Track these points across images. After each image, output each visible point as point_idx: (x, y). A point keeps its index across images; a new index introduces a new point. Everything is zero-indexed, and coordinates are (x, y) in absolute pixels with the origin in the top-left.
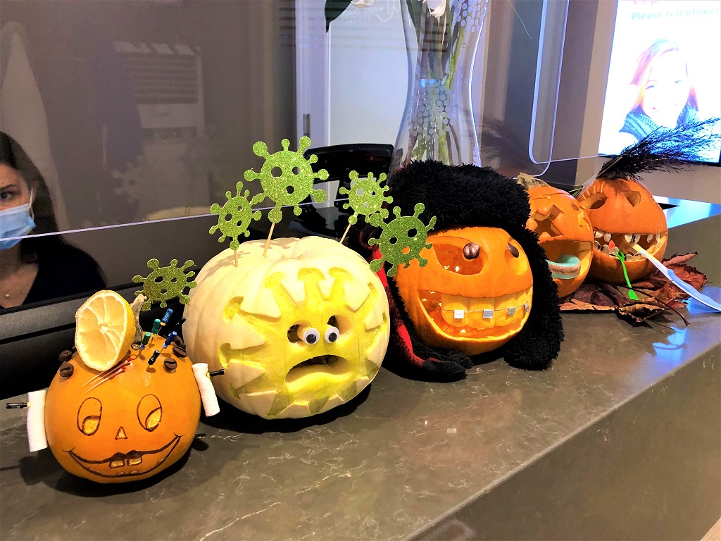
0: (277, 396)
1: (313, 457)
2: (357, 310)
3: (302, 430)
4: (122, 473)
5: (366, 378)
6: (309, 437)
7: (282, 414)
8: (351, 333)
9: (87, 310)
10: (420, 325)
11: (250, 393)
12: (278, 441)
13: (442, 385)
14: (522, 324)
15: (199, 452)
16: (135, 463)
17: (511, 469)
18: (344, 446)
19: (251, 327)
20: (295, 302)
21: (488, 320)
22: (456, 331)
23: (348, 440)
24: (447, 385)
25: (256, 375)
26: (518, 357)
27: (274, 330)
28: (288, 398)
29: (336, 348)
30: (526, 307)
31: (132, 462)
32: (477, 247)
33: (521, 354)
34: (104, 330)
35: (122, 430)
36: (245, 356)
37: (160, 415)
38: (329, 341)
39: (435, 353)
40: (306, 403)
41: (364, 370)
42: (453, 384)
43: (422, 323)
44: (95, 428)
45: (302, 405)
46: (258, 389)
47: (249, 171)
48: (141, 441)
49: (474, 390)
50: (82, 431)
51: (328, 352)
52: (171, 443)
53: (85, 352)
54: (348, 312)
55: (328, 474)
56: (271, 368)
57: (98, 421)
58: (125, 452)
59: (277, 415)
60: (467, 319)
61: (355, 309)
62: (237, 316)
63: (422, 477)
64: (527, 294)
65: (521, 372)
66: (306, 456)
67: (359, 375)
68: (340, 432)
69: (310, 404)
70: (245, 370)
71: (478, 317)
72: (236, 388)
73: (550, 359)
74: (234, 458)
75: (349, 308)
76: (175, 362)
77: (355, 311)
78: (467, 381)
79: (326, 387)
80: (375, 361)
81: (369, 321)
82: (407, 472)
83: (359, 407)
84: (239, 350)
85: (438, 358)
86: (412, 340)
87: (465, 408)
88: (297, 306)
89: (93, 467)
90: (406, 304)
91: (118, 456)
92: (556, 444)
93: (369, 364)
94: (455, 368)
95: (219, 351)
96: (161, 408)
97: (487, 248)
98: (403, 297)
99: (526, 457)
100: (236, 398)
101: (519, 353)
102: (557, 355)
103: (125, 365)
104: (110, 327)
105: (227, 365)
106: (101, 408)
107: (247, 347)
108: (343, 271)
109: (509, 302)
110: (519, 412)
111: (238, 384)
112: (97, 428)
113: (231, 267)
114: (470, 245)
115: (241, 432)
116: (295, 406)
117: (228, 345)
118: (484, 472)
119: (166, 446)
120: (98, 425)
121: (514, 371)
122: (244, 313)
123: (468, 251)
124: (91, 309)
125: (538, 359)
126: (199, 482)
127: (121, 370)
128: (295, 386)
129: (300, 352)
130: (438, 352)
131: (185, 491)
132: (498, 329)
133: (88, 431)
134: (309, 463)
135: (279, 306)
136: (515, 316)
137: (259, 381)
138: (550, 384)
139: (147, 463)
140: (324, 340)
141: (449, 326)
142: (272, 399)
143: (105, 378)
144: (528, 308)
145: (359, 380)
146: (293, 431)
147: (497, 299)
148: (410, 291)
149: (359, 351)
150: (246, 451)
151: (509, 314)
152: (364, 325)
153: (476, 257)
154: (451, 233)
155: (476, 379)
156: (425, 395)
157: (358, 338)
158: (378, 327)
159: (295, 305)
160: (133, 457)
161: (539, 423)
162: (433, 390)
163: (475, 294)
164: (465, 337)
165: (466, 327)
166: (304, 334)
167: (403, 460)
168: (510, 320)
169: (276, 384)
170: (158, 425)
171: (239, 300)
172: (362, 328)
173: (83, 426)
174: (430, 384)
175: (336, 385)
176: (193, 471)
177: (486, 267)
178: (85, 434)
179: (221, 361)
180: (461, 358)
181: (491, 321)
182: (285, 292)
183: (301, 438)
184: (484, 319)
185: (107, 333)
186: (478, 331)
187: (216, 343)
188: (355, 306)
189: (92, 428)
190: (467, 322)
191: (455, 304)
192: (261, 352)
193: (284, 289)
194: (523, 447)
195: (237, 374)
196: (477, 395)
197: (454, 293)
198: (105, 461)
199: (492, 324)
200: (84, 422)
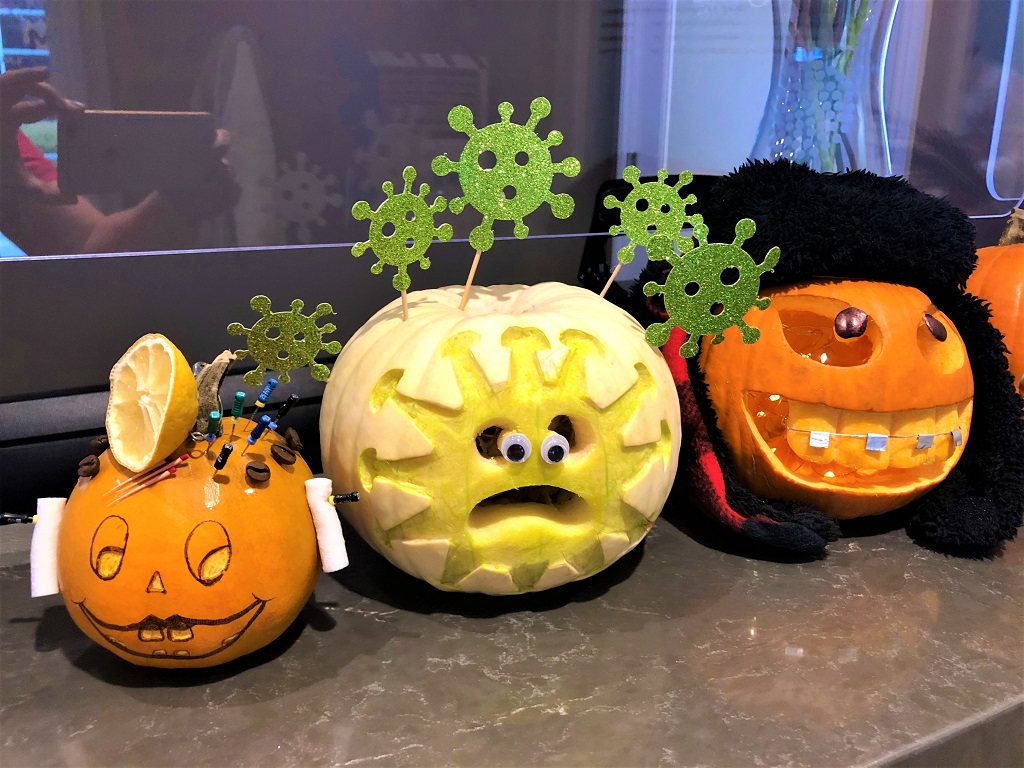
0: (453, 550)
1: (507, 669)
2: (608, 408)
3: (502, 617)
4: (162, 652)
5: (625, 537)
6: (509, 629)
7: (465, 584)
8: (593, 450)
9: (127, 369)
10: (744, 456)
11: (409, 539)
12: (454, 630)
13: (776, 566)
14: (946, 470)
15: (319, 633)
16: (182, 638)
17: (893, 747)
18: (568, 655)
19: (412, 422)
20: (490, 385)
21: (876, 454)
22: (817, 471)
23: (576, 644)
24: (788, 567)
25: (415, 509)
26: (933, 529)
27: (450, 431)
28: (473, 556)
29: (562, 474)
30: (955, 436)
31: (177, 636)
32: (863, 316)
33: (939, 524)
34: (145, 400)
35: (158, 577)
36: (400, 473)
37: (227, 559)
38: (548, 461)
39: (770, 508)
40: (504, 569)
41: (617, 520)
42: (799, 566)
43: (749, 452)
44: (116, 568)
45: (497, 572)
46: (421, 533)
47: (440, 158)
48: (189, 600)
49: (838, 581)
50: (96, 572)
51: (546, 479)
52: (247, 611)
53: (118, 438)
54: (588, 411)
55: (525, 704)
56: (442, 498)
57: (121, 557)
58: (163, 616)
59: (456, 585)
60: (835, 450)
61: (603, 407)
62: (391, 401)
63: (702, 735)
64: (960, 413)
65: (938, 558)
66: (494, 665)
67: (607, 529)
68: (568, 629)
69: (514, 572)
70: (398, 497)
71: (855, 447)
72: (386, 529)
73: (1002, 538)
74: (370, 651)
75: (590, 403)
76: (267, 470)
77: (603, 411)
78: (827, 565)
79: (542, 545)
80: (640, 507)
81: (629, 431)
82: (676, 721)
83: (612, 589)
84: (391, 462)
85: (771, 516)
86: (726, 480)
87: (816, 613)
88: (495, 392)
89: (114, 635)
90: (720, 415)
91: (151, 622)
92: (996, 708)
93: (629, 512)
94: (806, 537)
95: (360, 461)
96: (229, 546)
97: (881, 319)
98: (716, 401)
99: (930, 726)
100: (387, 547)
101: (936, 522)
102: (1015, 532)
103: (177, 466)
104: (153, 397)
105: (370, 486)
106: (127, 535)
107: (403, 456)
108: (588, 337)
109: (920, 423)
110: (926, 635)
111: (389, 522)
112: (119, 569)
113: (398, 321)
114: (849, 312)
115: (398, 608)
116: (485, 572)
117: (373, 451)
118: (833, 744)
119: (238, 616)
120: (121, 563)
121: (923, 556)
122: (403, 398)
123: (843, 324)
124: (132, 365)
125: (973, 537)
126: (298, 685)
127: (167, 473)
128: (485, 536)
129: (495, 474)
130: (774, 508)
131: (272, 697)
132: (896, 474)
133: (105, 572)
134: (497, 678)
135: (463, 389)
136: (933, 452)
137: (422, 519)
138: (997, 587)
139: (204, 641)
140: (540, 455)
141: (802, 462)
142: (444, 554)
143: (140, 484)
144: (960, 439)
145: (607, 539)
146: (486, 617)
147: (896, 417)
148: (728, 392)
149: (607, 485)
150: (395, 642)
151: (919, 448)
152: (620, 438)
153: (858, 335)
154: (815, 289)
155: (845, 562)
156: (742, 581)
157: (607, 462)
158: (652, 446)
159: (489, 389)
160: (178, 628)
161: (966, 661)
162: (756, 572)
163: (852, 402)
164: (829, 483)
165: (833, 466)
166: (505, 442)
167: (672, 696)
168: (920, 458)
169: (450, 528)
170: (222, 575)
171: (396, 375)
172: (614, 443)
173: (97, 563)
174: (756, 563)
175: (562, 542)
176: (295, 664)
177: (878, 354)
178: (100, 577)
179: (362, 480)
180: (816, 521)
181: (882, 456)
182: (476, 366)
183: (494, 630)
184: (870, 453)
185: (148, 407)
186: (858, 476)
187: (355, 447)
188: (603, 400)
189: (111, 568)
190: (834, 455)
191: (814, 421)
192: (426, 468)
193: (474, 360)
194: (926, 704)
195: (386, 504)
196: (842, 592)
197: (812, 398)
198: (131, 627)
199: (883, 462)
200: (99, 557)
